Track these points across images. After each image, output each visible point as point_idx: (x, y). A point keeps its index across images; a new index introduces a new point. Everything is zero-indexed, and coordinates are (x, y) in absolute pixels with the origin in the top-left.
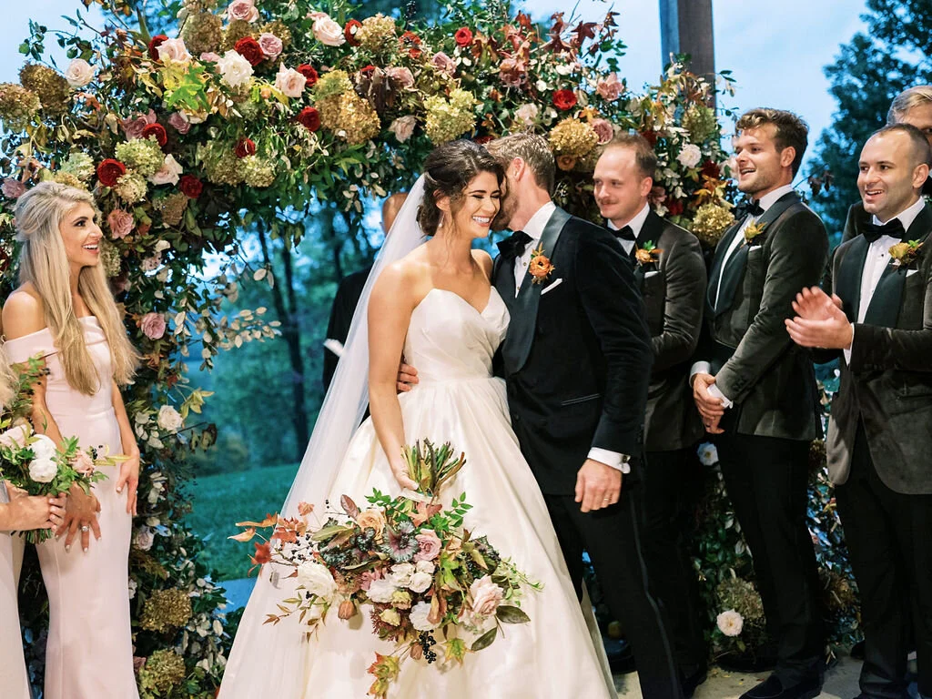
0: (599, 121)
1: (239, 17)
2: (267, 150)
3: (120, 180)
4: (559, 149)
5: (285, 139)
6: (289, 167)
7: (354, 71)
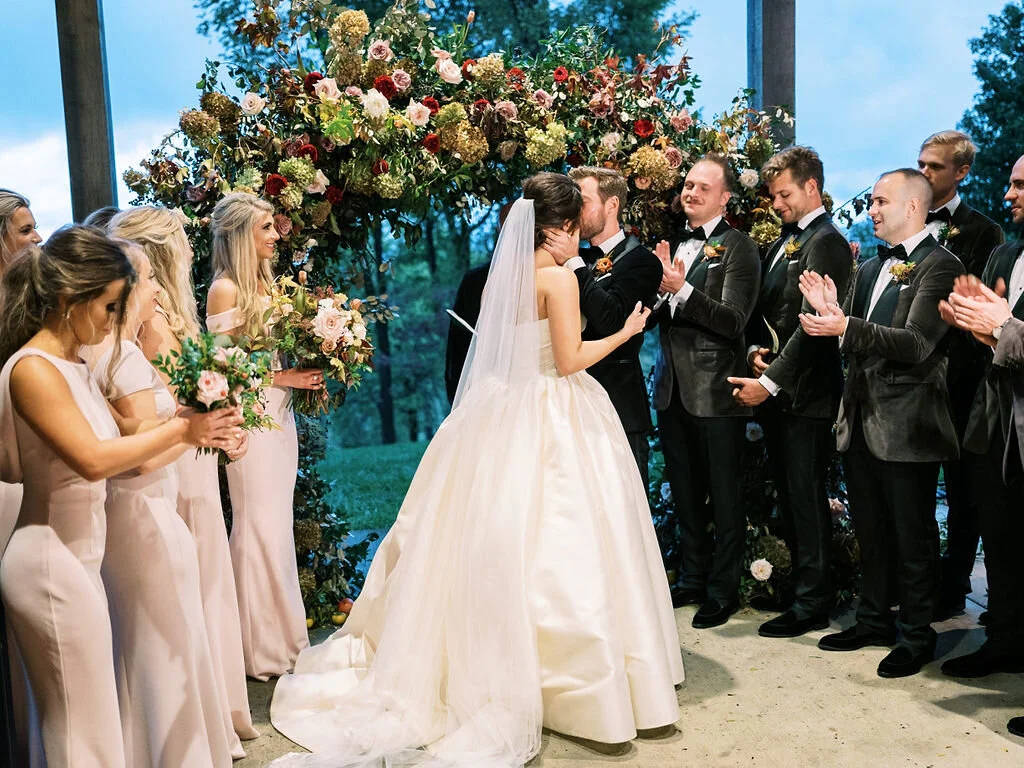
0: (671, 149)
1: (377, 57)
2: (398, 169)
3: (283, 192)
4: (636, 172)
5: (412, 159)
6: (414, 183)
7: (469, 103)
